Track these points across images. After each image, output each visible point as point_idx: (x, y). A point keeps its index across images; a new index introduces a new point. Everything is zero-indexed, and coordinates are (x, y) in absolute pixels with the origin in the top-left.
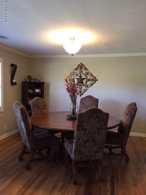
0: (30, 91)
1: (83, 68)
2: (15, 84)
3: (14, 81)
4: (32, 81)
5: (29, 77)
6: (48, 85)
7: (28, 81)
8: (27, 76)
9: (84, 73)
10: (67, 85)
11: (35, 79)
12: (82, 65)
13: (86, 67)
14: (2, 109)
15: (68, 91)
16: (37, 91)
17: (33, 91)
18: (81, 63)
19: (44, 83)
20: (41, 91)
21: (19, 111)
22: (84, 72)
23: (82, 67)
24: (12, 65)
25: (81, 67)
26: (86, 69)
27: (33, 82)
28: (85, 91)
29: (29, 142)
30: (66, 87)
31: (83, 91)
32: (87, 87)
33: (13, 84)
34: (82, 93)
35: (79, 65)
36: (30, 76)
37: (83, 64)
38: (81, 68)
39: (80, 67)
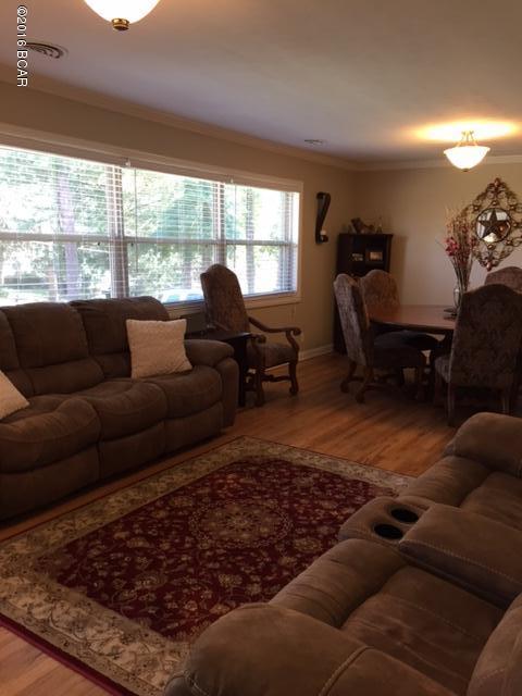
0: (358, 257)
1: (503, 194)
2: (326, 239)
3: (323, 233)
4: (363, 232)
5: (356, 223)
6: (403, 240)
7: (354, 231)
8: (353, 221)
9: (504, 208)
10: (448, 241)
11: (371, 227)
12: (500, 184)
13: (513, 188)
14: (299, 295)
15: (451, 254)
16: (374, 256)
17: (364, 257)
18: (498, 179)
19: (391, 236)
20: (384, 256)
21: (348, 291)
22: (504, 203)
23: (501, 189)
24: (320, 195)
25: (496, 189)
26: (510, 195)
27: (364, 236)
28: (504, 255)
29: (364, 351)
30: (447, 246)
31: (498, 257)
32: (512, 244)
33: (319, 239)
34: (494, 262)
35: (492, 185)
36: (358, 220)
37: (503, 180)
38: (497, 192)
39: (493, 189)
